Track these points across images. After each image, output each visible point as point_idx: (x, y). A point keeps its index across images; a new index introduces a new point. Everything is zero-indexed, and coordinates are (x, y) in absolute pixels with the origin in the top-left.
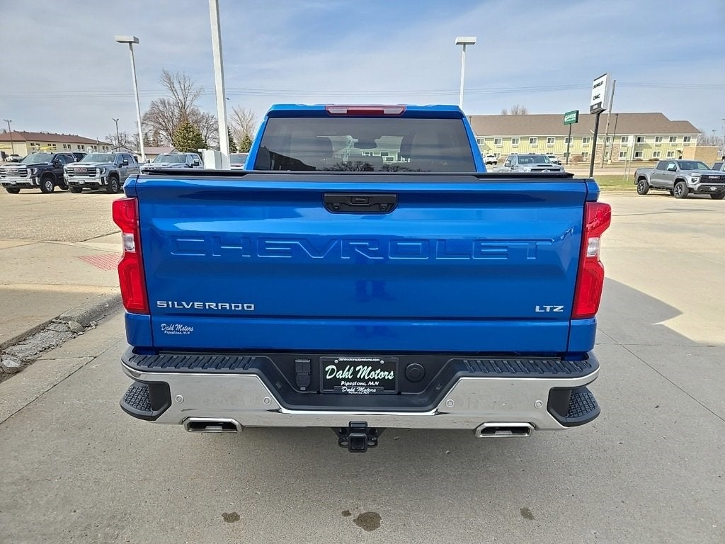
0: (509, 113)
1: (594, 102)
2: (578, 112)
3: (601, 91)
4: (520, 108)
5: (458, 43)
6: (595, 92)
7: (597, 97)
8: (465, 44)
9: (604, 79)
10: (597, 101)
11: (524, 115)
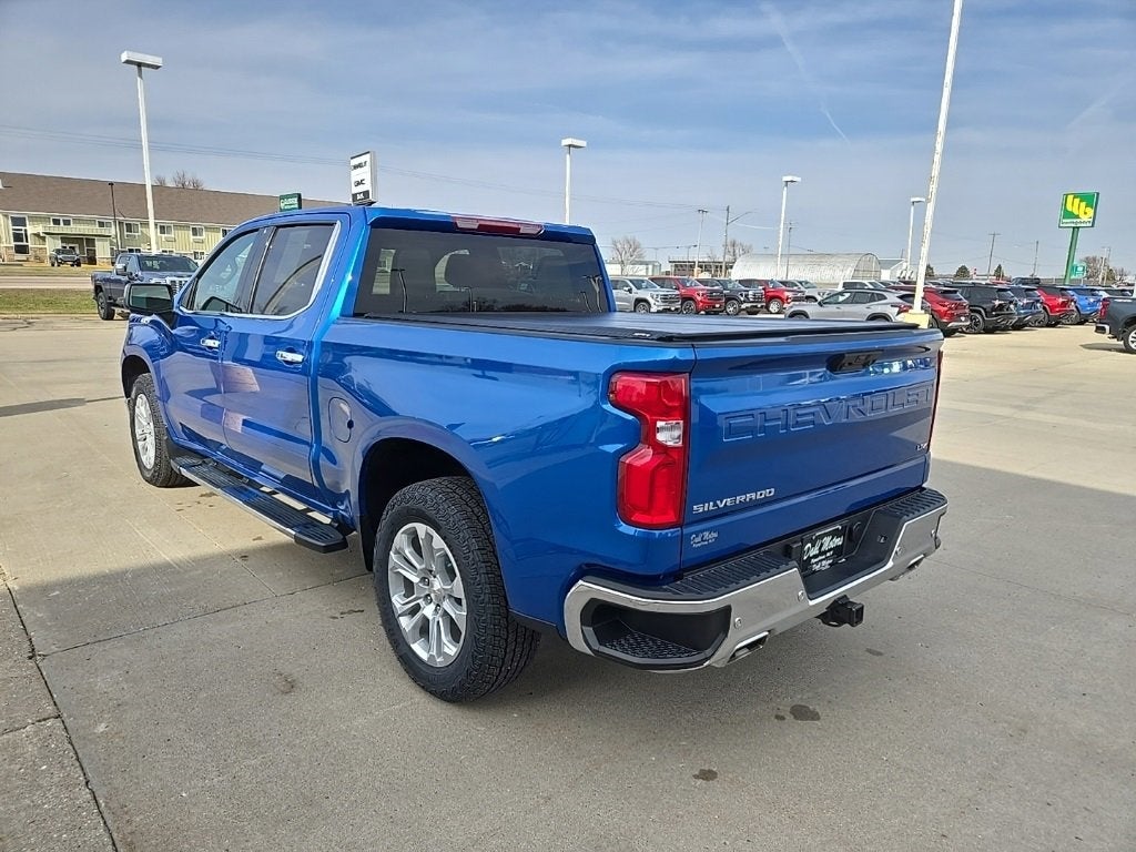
0: (170, 184)
1: (355, 190)
2: (299, 196)
3: (364, 174)
4: (189, 177)
5: (128, 62)
6: (356, 175)
7: (359, 183)
8: (139, 65)
9: (366, 158)
10: (361, 188)
11: (197, 187)
